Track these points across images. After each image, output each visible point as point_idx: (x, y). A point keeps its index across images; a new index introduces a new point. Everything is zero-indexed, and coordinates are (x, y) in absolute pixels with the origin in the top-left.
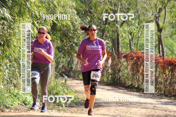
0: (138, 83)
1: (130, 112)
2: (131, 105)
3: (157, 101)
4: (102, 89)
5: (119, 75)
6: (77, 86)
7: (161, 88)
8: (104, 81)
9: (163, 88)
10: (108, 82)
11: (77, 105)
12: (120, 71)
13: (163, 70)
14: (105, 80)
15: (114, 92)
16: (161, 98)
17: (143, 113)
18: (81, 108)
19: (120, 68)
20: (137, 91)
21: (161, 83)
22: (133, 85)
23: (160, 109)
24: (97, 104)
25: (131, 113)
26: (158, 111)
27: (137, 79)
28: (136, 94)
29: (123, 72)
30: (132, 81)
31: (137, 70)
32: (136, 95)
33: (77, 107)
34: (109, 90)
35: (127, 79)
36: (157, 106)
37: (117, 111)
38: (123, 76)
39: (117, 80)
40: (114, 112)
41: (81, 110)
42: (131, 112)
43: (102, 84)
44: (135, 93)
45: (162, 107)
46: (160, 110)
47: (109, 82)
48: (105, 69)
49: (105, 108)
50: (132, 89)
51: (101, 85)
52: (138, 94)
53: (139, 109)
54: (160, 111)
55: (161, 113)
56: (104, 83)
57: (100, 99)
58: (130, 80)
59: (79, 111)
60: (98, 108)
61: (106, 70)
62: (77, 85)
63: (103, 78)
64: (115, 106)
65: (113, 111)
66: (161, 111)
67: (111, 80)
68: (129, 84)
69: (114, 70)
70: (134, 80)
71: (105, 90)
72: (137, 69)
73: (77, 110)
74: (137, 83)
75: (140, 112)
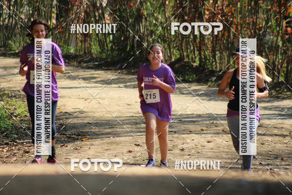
0: (200, 54)
1: (180, 147)
2: (183, 127)
4: (84, 79)
5: (138, 31)
6: (5, 75)
7: (274, 63)
8: (90, 53)
9: (282, 63)
10: (104, 56)
11: (7, 136)
12: (139, 17)
13: (280, 6)
14: (95, 49)
15: (126, 87)
16: (278, 98)
17: (221, 149)
18: (20, 146)
19: (139, 10)
20: (199, 81)
21: (274, 49)
22: (186, 60)
23: (276, 131)
24: (74, 131)
25: (183, 150)
26: (269, 139)
27: (198, 40)
28: (195, 91)
29: (150, 23)
30: (180, 49)
31: (195, 12)
32: (196, 93)
33: (7, 144)
34: (109, 82)
35: (165, 41)
37: (137, 149)
38: (152, 33)
39: (132, 47)
40: (130, 152)
41: (21, 152)
42: (184, 146)
43: (85, 65)
44: (194, 87)
45: (281, 126)
46: (276, 135)
47: (107, 56)
48: (92, 14)
49: (97, 142)
50: (183, 76)
51: (83, 68)
52: (203, 88)
53: (209, 137)
54: (277, 138)
55: (279, 146)
56: (92, 60)
57: (82, 112)
58: (173, 44)
59: (14, 155)
60: (78, 143)
61: (95, 16)
62: (5, 73)
63: (87, 45)
64: (132, 132)
65: (125, 150)
66: (281, 138)
67: (112, 50)
68: (171, 57)
70: (188, 43)
71: (96, 82)
72: (196, 8)
73: (8, 154)
74: (197, 53)
75: (211, 145)
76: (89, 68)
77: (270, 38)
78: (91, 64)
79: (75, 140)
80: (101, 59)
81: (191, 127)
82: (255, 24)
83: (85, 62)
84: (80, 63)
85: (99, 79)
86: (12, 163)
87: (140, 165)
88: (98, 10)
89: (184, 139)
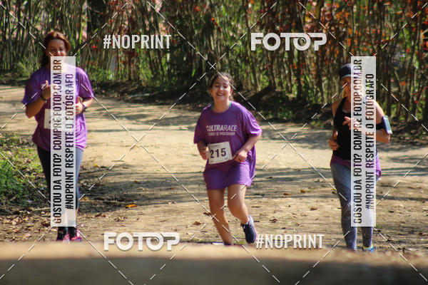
0: (298, 80)
1: (271, 216)
2: (275, 187)
3: (395, 160)
4: (129, 118)
5: (208, 47)
6: (13, 113)
7: (407, 93)
8: (138, 80)
9: (420, 93)
10: (158, 84)
11: (16, 202)
12: (209, 27)
14: (145, 74)
16: (413, 145)
17: (331, 220)
18: (36, 216)
19: (208, 17)
20: (297, 121)
21: (408, 72)
22: (278, 89)
23: (411, 193)
24: (114, 194)
25: (274, 221)
26: (402, 204)
27: (295, 61)
28: (292, 134)
29: (226, 35)
30: (269, 73)
31: (291, 19)
32: (290, 138)
33: (17, 213)
34: (164, 122)
35: (247, 62)
36: (397, 180)
39: (200, 71)
40: (198, 224)
41: (37, 225)
42: (277, 216)
43: (130, 97)
44: (291, 129)
45: (419, 185)
46: (411, 199)
47: (163, 84)
48: (140, 23)
49: (149, 210)
50: (274, 112)
51: (127, 101)
52: (303, 130)
53: (313, 202)
54: (412, 204)
55: (415, 215)
56: (141, 89)
57: (126, 166)
58: (259, 67)
59: (28, 229)
60: (121, 211)
61: (144, 26)
62: (13, 109)
63: (133, 68)
65: (190, 222)
66: (418, 204)
67: (170, 75)
68: (256, 86)
69: (182, 28)
70: (280, 65)
71: (147, 123)
72: (293, 13)
73: (19, 228)
74: (294, 79)
75: (316, 214)
76: (135, 101)
77: (401, 56)
78: (138, 96)
79: (116, 207)
80: (154, 89)
81: (287, 187)
82: (378, 36)
83: (130, 93)
84: (122, 94)
85: (151, 119)
86: (25, 241)
87: (211, 243)
88: (148, 16)
89: (276, 204)
